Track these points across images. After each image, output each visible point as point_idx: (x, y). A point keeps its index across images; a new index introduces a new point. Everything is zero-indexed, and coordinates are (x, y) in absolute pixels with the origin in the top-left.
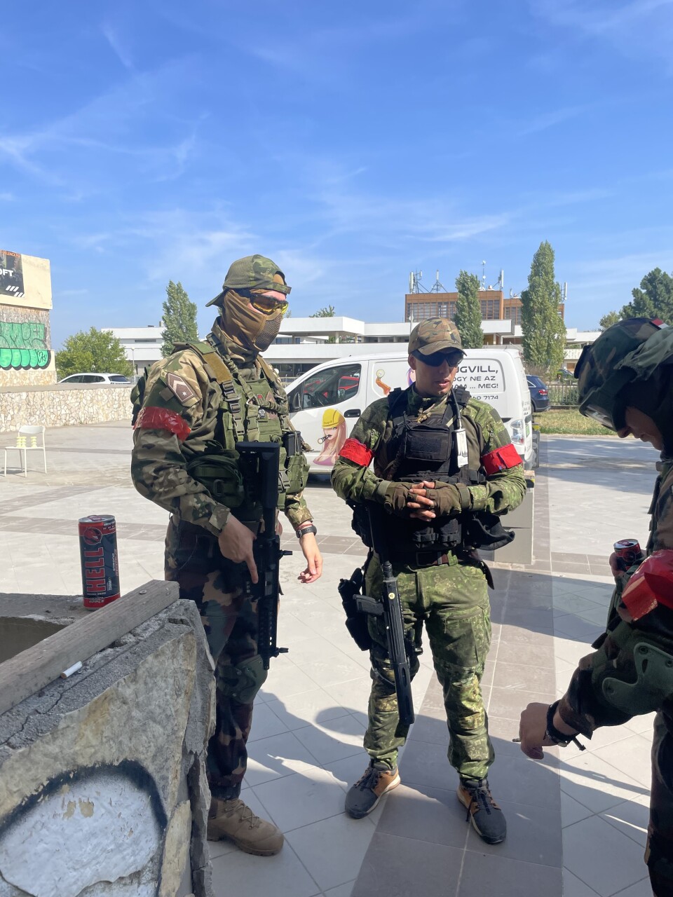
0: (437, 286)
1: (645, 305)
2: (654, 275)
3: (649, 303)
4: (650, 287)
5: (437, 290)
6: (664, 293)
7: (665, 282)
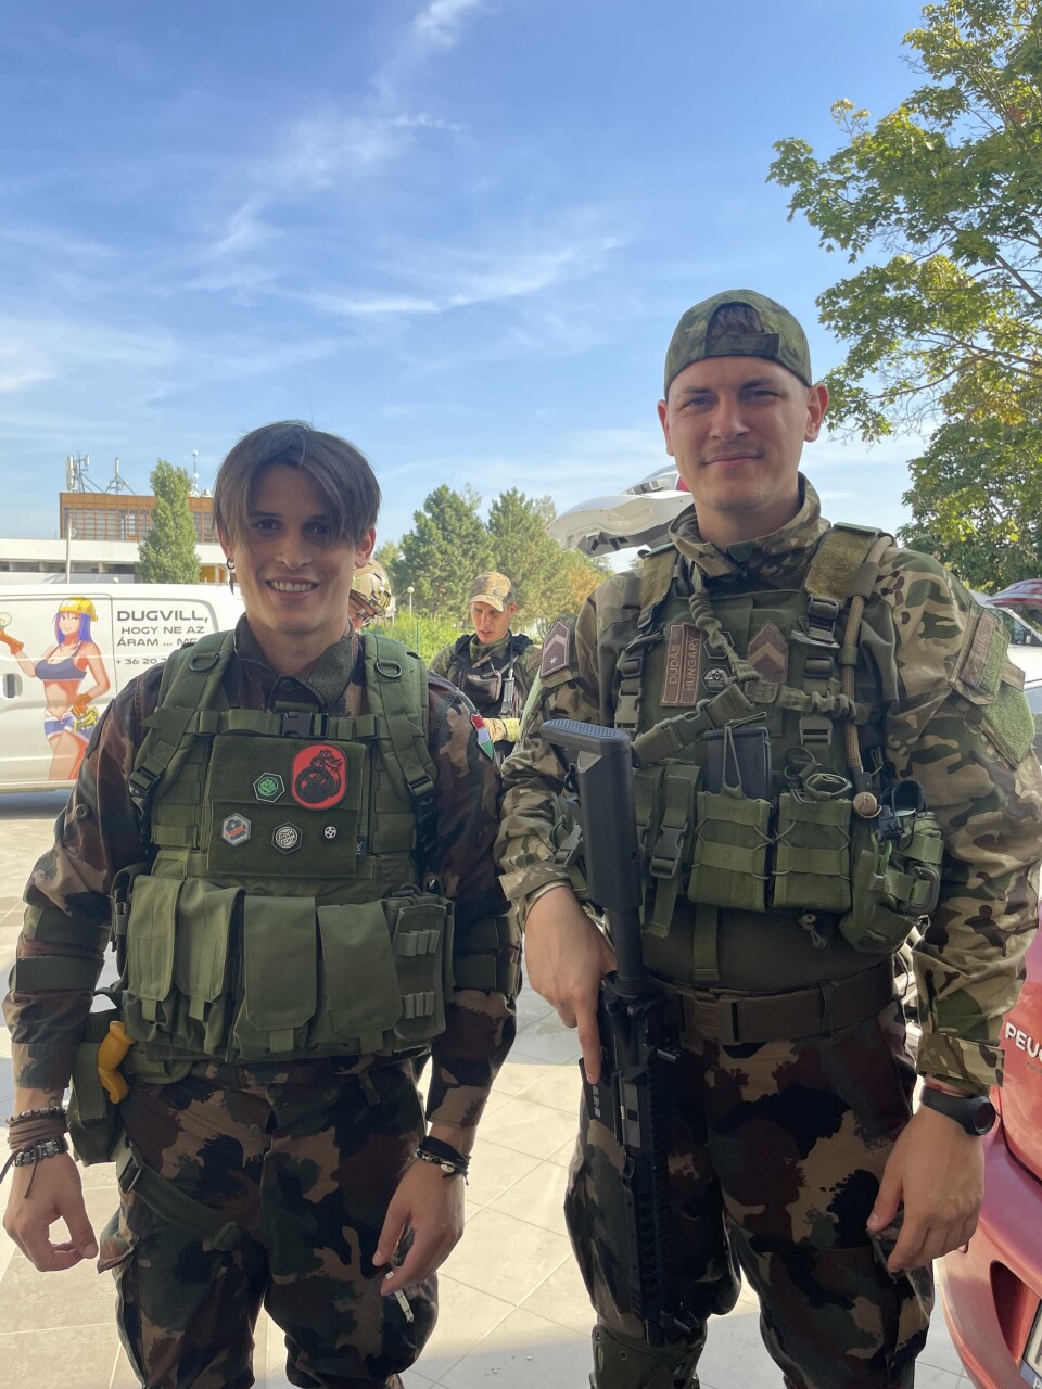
0: (118, 482)
1: (431, 535)
2: (441, 494)
3: (437, 533)
4: (437, 510)
5: (117, 489)
6: (454, 521)
7: (454, 505)
